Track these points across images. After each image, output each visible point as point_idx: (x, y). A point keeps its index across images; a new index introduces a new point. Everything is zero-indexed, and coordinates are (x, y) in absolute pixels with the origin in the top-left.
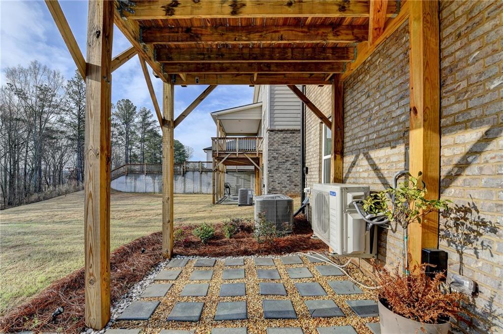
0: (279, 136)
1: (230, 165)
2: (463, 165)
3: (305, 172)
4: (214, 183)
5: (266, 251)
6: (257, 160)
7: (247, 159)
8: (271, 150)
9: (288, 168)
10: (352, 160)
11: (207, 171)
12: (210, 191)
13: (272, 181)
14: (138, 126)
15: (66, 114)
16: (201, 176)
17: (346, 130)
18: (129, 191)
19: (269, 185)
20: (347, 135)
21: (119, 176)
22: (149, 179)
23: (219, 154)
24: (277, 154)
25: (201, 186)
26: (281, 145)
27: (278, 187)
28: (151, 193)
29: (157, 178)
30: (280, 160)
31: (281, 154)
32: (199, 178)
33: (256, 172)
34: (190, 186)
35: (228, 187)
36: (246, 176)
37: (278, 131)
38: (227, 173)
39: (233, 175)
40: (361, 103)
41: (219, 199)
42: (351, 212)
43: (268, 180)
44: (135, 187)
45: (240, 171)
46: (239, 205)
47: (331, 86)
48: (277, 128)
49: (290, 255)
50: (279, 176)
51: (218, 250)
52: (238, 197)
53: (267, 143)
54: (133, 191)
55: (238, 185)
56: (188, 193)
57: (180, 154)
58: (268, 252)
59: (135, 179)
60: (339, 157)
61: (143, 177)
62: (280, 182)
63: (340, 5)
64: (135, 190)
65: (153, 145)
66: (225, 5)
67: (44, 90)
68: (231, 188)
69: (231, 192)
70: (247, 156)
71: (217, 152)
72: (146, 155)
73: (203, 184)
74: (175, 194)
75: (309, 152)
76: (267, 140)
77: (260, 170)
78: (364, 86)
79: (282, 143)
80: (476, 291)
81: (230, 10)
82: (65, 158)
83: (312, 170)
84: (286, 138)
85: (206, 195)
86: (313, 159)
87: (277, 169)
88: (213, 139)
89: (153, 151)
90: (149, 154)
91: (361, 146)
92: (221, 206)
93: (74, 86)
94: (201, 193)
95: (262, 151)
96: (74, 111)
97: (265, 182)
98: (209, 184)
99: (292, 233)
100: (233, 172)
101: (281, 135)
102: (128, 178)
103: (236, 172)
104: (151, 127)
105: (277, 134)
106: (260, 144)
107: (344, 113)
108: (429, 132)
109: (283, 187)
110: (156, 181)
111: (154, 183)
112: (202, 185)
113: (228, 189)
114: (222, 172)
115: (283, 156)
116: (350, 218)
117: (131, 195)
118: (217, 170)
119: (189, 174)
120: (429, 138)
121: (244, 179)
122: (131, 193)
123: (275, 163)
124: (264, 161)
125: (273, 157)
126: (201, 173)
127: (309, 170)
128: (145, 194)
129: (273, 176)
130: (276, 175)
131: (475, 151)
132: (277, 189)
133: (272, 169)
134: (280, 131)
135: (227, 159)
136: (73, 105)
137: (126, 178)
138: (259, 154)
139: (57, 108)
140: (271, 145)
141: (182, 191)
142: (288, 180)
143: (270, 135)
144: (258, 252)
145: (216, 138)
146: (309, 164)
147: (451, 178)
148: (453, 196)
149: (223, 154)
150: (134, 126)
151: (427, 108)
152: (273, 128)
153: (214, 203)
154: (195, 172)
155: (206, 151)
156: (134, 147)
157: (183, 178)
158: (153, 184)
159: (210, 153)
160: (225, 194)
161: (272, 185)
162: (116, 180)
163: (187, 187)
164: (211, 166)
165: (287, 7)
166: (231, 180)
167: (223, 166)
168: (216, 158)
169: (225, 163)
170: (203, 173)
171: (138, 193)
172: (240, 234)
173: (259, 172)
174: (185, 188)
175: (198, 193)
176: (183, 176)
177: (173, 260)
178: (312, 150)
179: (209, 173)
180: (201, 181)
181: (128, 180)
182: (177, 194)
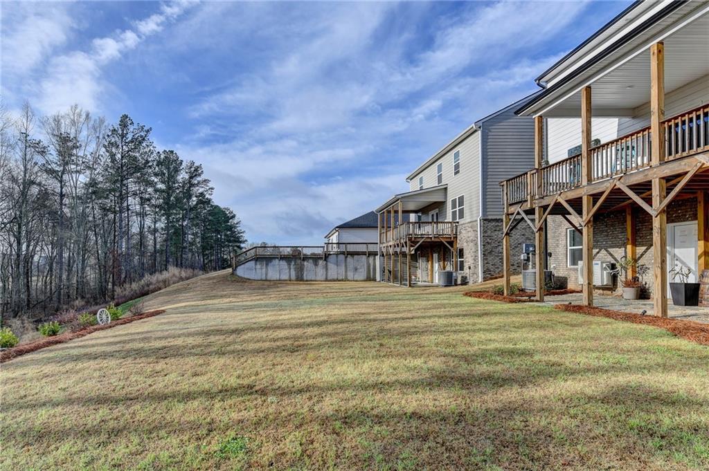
2: (642, 255)
6: (451, 244)
8: (485, 236)
9: (500, 251)
11: (354, 254)
12: (359, 276)
13: (487, 263)
16: (346, 260)
18: (259, 279)
19: (484, 266)
21: (247, 261)
22: (284, 264)
24: (490, 240)
25: (346, 272)
26: (494, 232)
27: (492, 268)
28: (286, 280)
29: (293, 263)
31: (493, 240)
32: (344, 262)
34: (333, 273)
37: (491, 220)
43: (483, 262)
44: (266, 275)
50: (492, 259)
53: (481, 231)
54: (264, 278)
56: (330, 281)
59: (267, 265)
61: (276, 263)
62: (493, 264)
64: (266, 277)
70: (442, 240)
73: (348, 269)
76: (481, 227)
77: (455, 253)
79: (495, 230)
80: (646, 284)
85: (354, 282)
87: (491, 253)
94: (346, 280)
98: (356, 269)
101: (493, 223)
102: (258, 263)
105: (490, 223)
110: (292, 266)
111: (290, 269)
112: (348, 271)
115: (496, 241)
116: (605, 272)
119: (332, 259)
122: (262, 280)
123: (489, 248)
126: (346, 257)
128: (280, 282)
129: (487, 259)
131: (645, 252)
133: (486, 253)
134: (493, 220)
135: (422, 242)
137: (256, 264)
138: (454, 237)
140: (485, 232)
141: (324, 278)
143: (484, 223)
147: (639, 258)
148: (640, 262)
152: (486, 217)
154: (340, 256)
157: (325, 262)
158: (288, 271)
161: (487, 267)
162: (242, 266)
163: (329, 274)
168: (411, 242)
170: (349, 256)
171: (270, 281)
174: (327, 274)
175: (342, 280)
176: (325, 260)
179: (355, 256)
180: (346, 266)
181: (258, 266)
182: (316, 281)
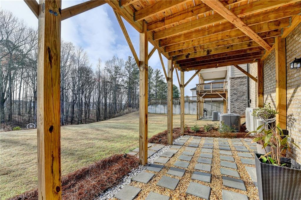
0: (238, 81)
1: (207, 98)
2: (291, 101)
3: (249, 102)
4: (197, 108)
5: (224, 137)
6: (224, 95)
7: (217, 94)
8: (232, 89)
9: (244, 99)
10: (266, 97)
11: (193, 102)
12: (195, 113)
13: (233, 107)
14: (154, 79)
15: (125, 77)
16: (189, 105)
17: (264, 83)
18: (153, 113)
19: (231, 109)
20: (265, 85)
21: (148, 105)
22: (162, 106)
23: (200, 92)
24: (236, 91)
25: (189, 110)
26: (239, 86)
27: (238, 111)
28: (163, 114)
29: (166, 106)
30: (239, 95)
31: (239, 91)
32: (188, 106)
33: (224, 102)
35: (206, 111)
36: (218, 105)
37: (237, 78)
38: (205, 103)
39: (209, 104)
40: (268, 72)
41: (201, 118)
42: (258, 118)
43: (231, 106)
45: (213, 102)
46: (213, 121)
47: (257, 63)
48: (236, 76)
49: (236, 139)
50: (238, 104)
51: (202, 135)
52: (212, 117)
53: (230, 85)
54: (155, 112)
55: (212, 110)
57: (175, 92)
58: (225, 137)
59: (156, 107)
60: (261, 95)
61: (159, 106)
62: (238, 108)
63: (248, 45)
64: (156, 112)
65: (161, 88)
66: (205, 52)
67: (116, 68)
68: (207, 112)
69: (208, 114)
70: (217, 93)
71: (199, 92)
72: (158, 94)
73: (190, 109)
74: (174, 114)
75: (251, 92)
76: (230, 84)
77: (226, 101)
78: (269, 65)
79: (240, 85)
81: (206, 53)
82: (123, 97)
83: (253, 101)
84: (243, 81)
85: (192, 115)
86: (253, 96)
87: (236, 100)
88: (197, 85)
89: (161, 91)
90: (159, 93)
91: (269, 91)
92: (202, 121)
93: (128, 64)
94: (190, 114)
95: (227, 89)
96: (128, 76)
97: (229, 108)
98: (194, 109)
99: (239, 132)
100: (208, 102)
101: (239, 80)
102: (153, 106)
103: (210, 102)
104: (160, 79)
105: (236, 80)
106: (226, 85)
107: (263, 75)
108: (281, 89)
109: (241, 111)
110: (165, 107)
112: (190, 110)
113: (206, 112)
114: (202, 102)
115: (241, 92)
116: (257, 120)
117: (154, 115)
118: (199, 101)
120: (281, 91)
121: (216, 106)
122: (154, 113)
123: (235, 97)
124: (229, 95)
125: (234, 93)
126: (189, 103)
127: (251, 101)
128: (161, 114)
129: (234, 104)
130: (236, 104)
131: (293, 96)
132: (237, 112)
133: (233, 100)
134: (238, 78)
135: (205, 95)
136: (127, 73)
137: (152, 106)
138: (225, 91)
139: (121, 75)
140: (232, 86)
141: (179, 113)
142: (244, 107)
143: (232, 81)
144: (220, 137)
145: (198, 84)
146: (252, 98)
147: (289, 104)
149: (203, 92)
150: (152, 79)
151: (280, 81)
152: (233, 77)
153: (198, 119)
154: (186, 103)
155: (192, 90)
156: (152, 90)
157: (179, 106)
158: (164, 109)
159: (195, 92)
160: (204, 115)
161: (233, 110)
164: (195, 99)
165: (227, 49)
166: (208, 107)
167: (203, 99)
168: (198, 95)
169: (204, 97)
170: (190, 103)
171: (157, 114)
172: (212, 131)
173: (225, 102)
174: (180, 111)
175: (187, 114)
176: (179, 105)
177: (184, 136)
178: (253, 91)
179: (194, 103)
180: (189, 108)
181: (153, 107)
182: (175, 114)
